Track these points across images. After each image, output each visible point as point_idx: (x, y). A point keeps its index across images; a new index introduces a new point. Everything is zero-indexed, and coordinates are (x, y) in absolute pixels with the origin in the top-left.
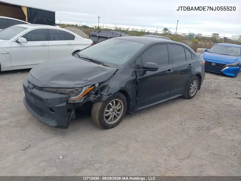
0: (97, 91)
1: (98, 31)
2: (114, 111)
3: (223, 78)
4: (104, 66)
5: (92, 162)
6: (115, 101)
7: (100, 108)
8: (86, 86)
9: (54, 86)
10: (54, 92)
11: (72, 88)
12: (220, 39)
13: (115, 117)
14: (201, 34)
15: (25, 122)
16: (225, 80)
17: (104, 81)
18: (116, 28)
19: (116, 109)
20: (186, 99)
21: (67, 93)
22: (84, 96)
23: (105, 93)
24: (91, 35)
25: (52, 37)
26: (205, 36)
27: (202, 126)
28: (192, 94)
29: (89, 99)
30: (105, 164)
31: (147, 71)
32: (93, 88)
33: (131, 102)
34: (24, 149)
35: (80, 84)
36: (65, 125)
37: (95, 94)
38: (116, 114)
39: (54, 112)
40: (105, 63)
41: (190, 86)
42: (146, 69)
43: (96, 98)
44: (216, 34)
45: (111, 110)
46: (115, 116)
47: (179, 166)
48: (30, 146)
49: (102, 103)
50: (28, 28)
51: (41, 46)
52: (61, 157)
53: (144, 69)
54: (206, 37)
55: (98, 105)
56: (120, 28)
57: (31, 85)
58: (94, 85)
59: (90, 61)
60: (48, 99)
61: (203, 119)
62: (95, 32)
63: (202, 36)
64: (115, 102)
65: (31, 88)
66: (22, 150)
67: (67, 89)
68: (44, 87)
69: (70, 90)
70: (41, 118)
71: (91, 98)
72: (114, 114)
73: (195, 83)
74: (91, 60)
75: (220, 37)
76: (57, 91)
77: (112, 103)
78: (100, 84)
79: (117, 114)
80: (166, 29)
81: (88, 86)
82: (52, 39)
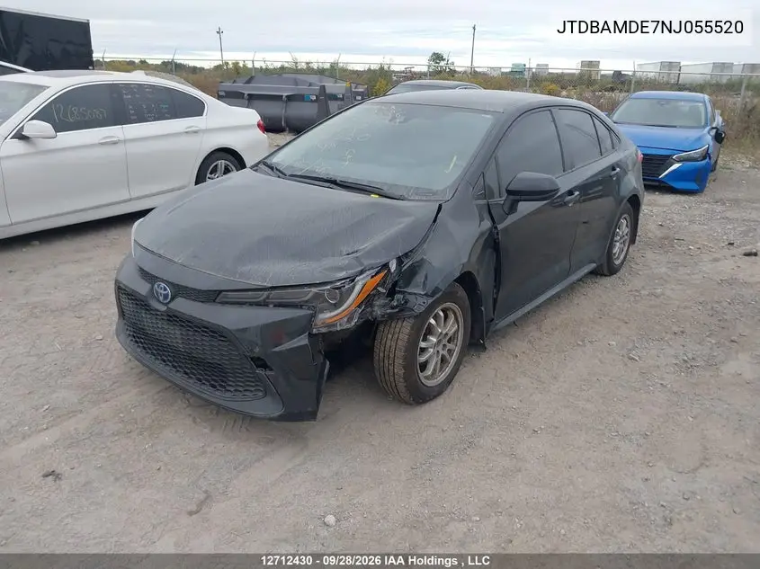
0: (395, 284)
1: (247, 79)
2: (439, 342)
3: (669, 199)
4: (386, 197)
5: (436, 520)
6: (443, 311)
7: (408, 339)
8: (362, 272)
9: (260, 283)
10: (258, 304)
11: (320, 283)
12: (602, 76)
13: (443, 360)
14: (547, 65)
15: (149, 413)
16: (677, 203)
17: (411, 251)
18: (296, 63)
19: (446, 334)
20: (606, 276)
21: (307, 301)
22: (359, 306)
23: (415, 289)
24: (223, 94)
25: (132, 112)
26: (560, 71)
27: (690, 356)
28: (618, 258)
29: (371, 313)
30: (477, 521)
31: (520, 203)
32: (382, 274)
33: (483, 309)
34: (194, 508)
35: (341, 269)
36: (310, 409)
37: (387, 297)
38: (445, 353)
39: (271, 370)
40: (385, 188)
41: (614, 234)
42: (516, 195)
43: (393, 308)
44: (590, 64)
45: (434, 340)
46: (443, 357)
47: (694, 493)
48: (208, 497)
49: (412, 321)
50: (48, 87)
51: (102, 144)
52: (331, 519)
53: (511, 197)
54: (562, 75)
55: (397, 330)
56: (307, 63)
57: (163, 285)
58: (386, 266)
59: (332, 186)
60: (244, 330)
61: (683, 332)
62: (234, 82)
63: (550, 71)
64: (442, 314)
65: (166, 296)
66: (191, 513)
67: (306, 289)
68: (221, 291)
69: (314, 290)
70: (218, 396)
71: (376, 308)
72: (441, 352)
73: (624, 222)
74: (333, 183)
75: (602, 73)
76: (268, 297)
77: (436, 317)
78: (400, 261)
79: (449, 351)
80: (437, 57)
81: (368, 273)
82: (133, 117)
